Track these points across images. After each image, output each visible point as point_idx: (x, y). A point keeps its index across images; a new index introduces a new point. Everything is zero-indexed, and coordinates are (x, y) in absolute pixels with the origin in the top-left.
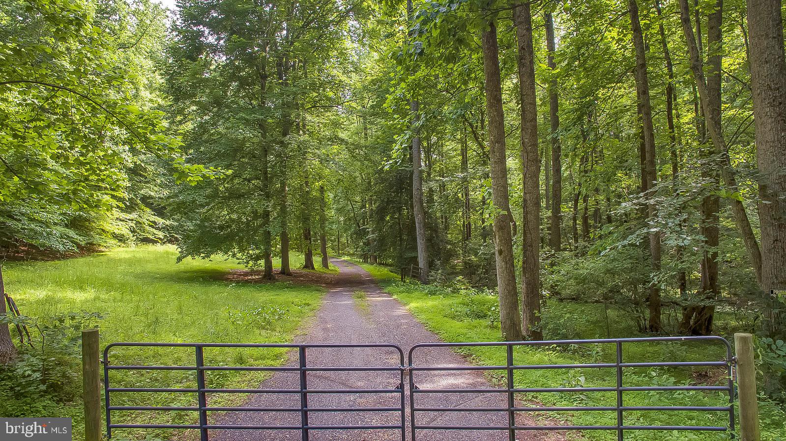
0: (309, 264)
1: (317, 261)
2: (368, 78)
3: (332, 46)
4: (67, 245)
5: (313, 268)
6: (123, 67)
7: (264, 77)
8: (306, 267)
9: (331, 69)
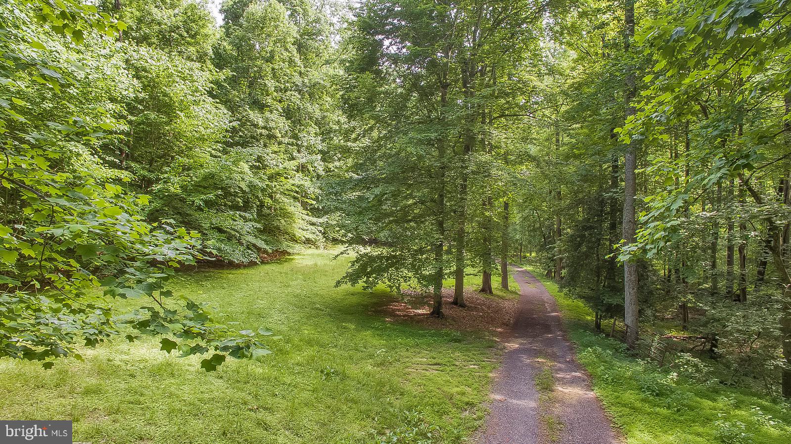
0: (486, 288)
1: (496, 282)
2: (568, 81)
3: (524, 47)
4: (251, 257)
5: (491, 292)
6: (322, 82)
7: (445, 86)
8: (483, 290)
9: (523, 73)
